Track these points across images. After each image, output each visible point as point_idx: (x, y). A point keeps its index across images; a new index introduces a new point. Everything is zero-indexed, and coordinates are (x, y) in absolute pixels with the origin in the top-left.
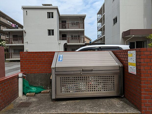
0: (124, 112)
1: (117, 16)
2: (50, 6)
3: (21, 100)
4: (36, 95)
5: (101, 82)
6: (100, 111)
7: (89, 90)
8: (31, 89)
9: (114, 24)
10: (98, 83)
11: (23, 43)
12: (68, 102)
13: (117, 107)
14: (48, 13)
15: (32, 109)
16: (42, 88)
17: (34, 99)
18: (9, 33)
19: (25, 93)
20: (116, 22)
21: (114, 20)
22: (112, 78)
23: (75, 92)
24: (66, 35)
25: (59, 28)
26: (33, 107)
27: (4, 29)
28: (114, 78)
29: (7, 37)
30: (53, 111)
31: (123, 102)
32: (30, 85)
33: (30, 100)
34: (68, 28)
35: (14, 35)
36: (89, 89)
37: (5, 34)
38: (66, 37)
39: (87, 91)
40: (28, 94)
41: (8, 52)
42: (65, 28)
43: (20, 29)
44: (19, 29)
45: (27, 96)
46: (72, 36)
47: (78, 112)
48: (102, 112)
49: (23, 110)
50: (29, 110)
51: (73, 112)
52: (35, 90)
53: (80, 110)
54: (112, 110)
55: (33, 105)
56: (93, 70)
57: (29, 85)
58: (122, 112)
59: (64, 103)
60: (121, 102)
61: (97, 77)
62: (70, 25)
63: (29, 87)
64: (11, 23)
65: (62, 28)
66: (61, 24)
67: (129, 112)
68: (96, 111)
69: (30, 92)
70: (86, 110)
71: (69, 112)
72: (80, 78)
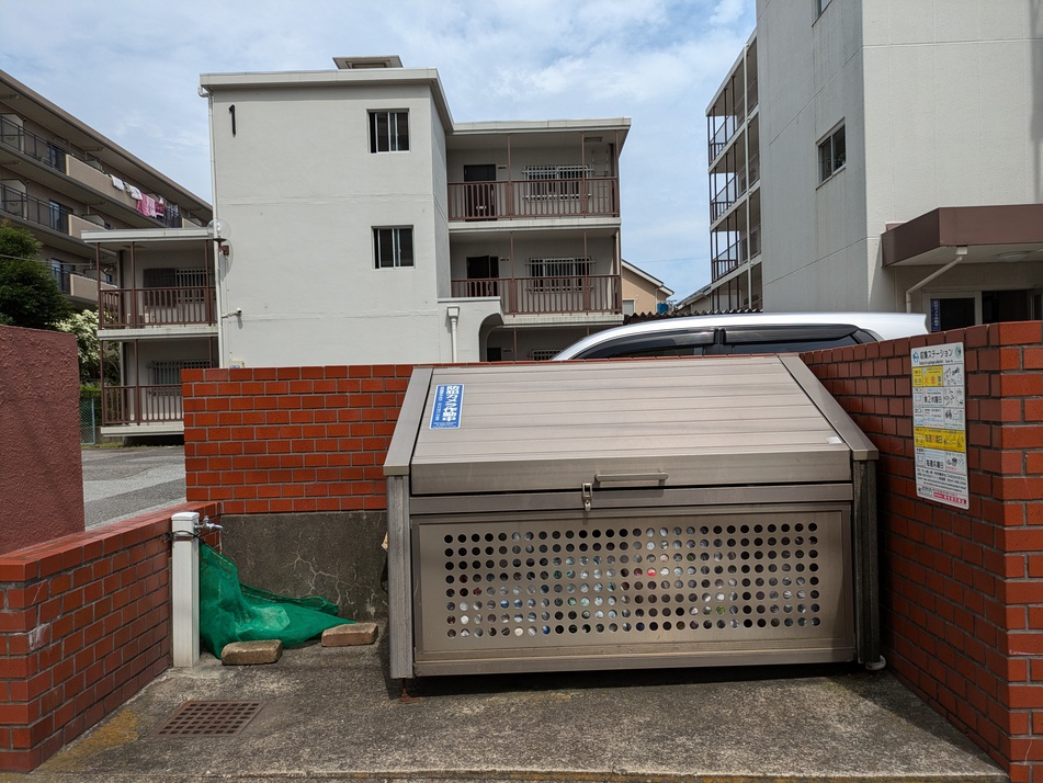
0: (881, 774)
1: (846, 122)
2: (385, 66)
3: (190, 687)
4: (287, 653)
5: (726, 563)
6: (711, 764)
7: (639, 619)
8: (253, 616)
9: (826, 173)
10: (706, 570)
11: (211, 319)
12: (499, 699)
13: (833, 737)
14: (372, 114)
15: (258, 743)
16: (326, 610)
17: (271, 684)
18: (121, 253)
19: (213, 645)
20: (838, 165)
21: (823, 147)
22: (800, 541)
23: (548, 631)
24: (495, 260)
25: (451, 219)
26: (261, 735)
27: (90, 232)
28: (814, 540)
29: (105, 286)
30: (394, 761)
31: (877, 708)
32: (245, 588)
33: (246, 689)
34: (511, 215)
35: (152, 267)
36: (640, 612)
37: (94, 262)
38: (495, 274)
39: (628, 628)
40: (230, 648)
41: (115, 379)
42: (490, 214)
43: (189, 231)
44: (188, 227)
45: (230, 662)
46: (536, 270)
47: (565, 766)
48: (729, 767)
49: (199, 753)
50: (234, 754)
51: (531, 764)
52: (279, 619)
53: (578, 752)
54: (798, 758)
55: (264, 723)
56: (667, 483)
57: (239, 591)
58: (872, 768)
59: (472, 706)
60: (868, 706)
61: (698, 531)
62: (522, 192)
63: (244, 602)
64: (136, 193)
65: (472, 214)
66: (461, 192)
67: (919, 770)
68: (689, 761)
69: (246, 637)
70: (617, 757)
71: (504, 769)
72: (577, 541)
